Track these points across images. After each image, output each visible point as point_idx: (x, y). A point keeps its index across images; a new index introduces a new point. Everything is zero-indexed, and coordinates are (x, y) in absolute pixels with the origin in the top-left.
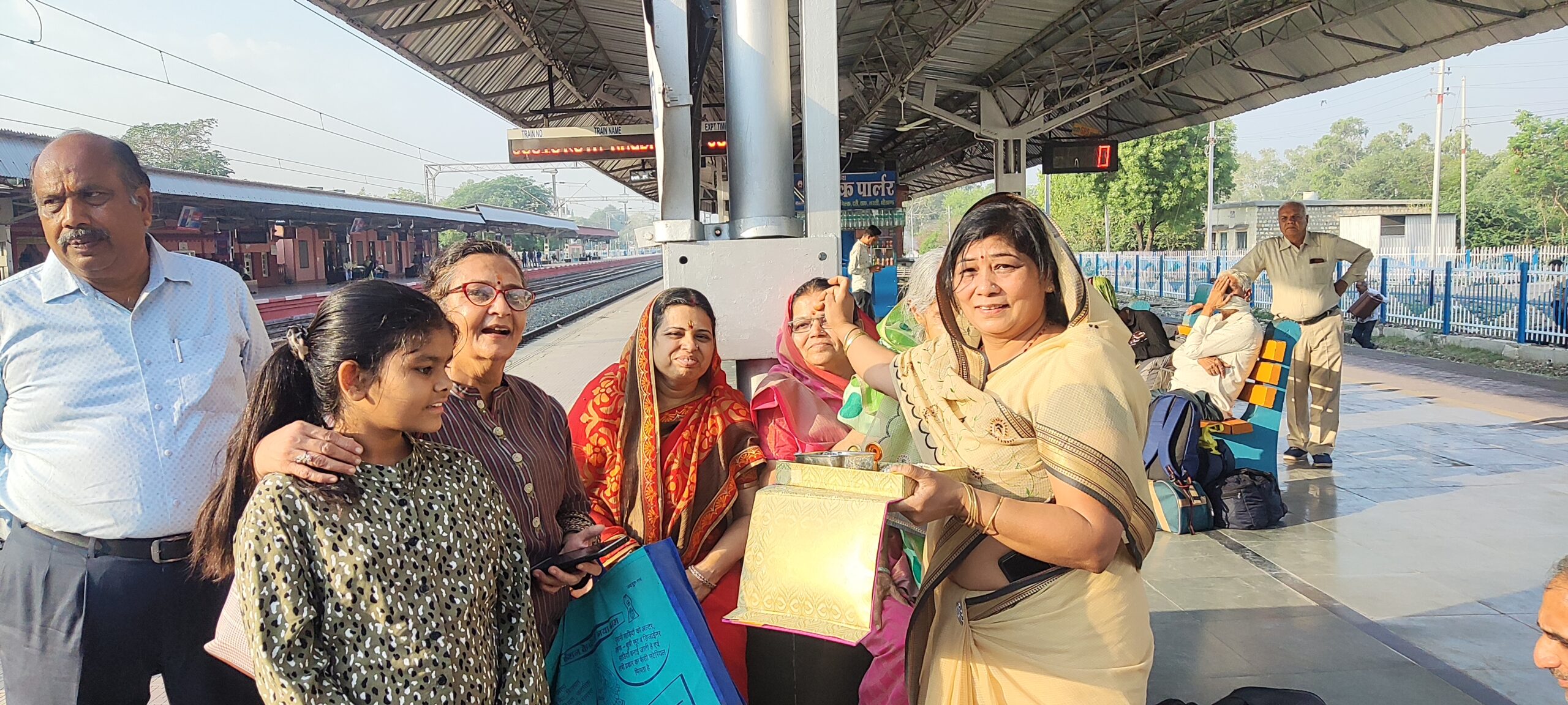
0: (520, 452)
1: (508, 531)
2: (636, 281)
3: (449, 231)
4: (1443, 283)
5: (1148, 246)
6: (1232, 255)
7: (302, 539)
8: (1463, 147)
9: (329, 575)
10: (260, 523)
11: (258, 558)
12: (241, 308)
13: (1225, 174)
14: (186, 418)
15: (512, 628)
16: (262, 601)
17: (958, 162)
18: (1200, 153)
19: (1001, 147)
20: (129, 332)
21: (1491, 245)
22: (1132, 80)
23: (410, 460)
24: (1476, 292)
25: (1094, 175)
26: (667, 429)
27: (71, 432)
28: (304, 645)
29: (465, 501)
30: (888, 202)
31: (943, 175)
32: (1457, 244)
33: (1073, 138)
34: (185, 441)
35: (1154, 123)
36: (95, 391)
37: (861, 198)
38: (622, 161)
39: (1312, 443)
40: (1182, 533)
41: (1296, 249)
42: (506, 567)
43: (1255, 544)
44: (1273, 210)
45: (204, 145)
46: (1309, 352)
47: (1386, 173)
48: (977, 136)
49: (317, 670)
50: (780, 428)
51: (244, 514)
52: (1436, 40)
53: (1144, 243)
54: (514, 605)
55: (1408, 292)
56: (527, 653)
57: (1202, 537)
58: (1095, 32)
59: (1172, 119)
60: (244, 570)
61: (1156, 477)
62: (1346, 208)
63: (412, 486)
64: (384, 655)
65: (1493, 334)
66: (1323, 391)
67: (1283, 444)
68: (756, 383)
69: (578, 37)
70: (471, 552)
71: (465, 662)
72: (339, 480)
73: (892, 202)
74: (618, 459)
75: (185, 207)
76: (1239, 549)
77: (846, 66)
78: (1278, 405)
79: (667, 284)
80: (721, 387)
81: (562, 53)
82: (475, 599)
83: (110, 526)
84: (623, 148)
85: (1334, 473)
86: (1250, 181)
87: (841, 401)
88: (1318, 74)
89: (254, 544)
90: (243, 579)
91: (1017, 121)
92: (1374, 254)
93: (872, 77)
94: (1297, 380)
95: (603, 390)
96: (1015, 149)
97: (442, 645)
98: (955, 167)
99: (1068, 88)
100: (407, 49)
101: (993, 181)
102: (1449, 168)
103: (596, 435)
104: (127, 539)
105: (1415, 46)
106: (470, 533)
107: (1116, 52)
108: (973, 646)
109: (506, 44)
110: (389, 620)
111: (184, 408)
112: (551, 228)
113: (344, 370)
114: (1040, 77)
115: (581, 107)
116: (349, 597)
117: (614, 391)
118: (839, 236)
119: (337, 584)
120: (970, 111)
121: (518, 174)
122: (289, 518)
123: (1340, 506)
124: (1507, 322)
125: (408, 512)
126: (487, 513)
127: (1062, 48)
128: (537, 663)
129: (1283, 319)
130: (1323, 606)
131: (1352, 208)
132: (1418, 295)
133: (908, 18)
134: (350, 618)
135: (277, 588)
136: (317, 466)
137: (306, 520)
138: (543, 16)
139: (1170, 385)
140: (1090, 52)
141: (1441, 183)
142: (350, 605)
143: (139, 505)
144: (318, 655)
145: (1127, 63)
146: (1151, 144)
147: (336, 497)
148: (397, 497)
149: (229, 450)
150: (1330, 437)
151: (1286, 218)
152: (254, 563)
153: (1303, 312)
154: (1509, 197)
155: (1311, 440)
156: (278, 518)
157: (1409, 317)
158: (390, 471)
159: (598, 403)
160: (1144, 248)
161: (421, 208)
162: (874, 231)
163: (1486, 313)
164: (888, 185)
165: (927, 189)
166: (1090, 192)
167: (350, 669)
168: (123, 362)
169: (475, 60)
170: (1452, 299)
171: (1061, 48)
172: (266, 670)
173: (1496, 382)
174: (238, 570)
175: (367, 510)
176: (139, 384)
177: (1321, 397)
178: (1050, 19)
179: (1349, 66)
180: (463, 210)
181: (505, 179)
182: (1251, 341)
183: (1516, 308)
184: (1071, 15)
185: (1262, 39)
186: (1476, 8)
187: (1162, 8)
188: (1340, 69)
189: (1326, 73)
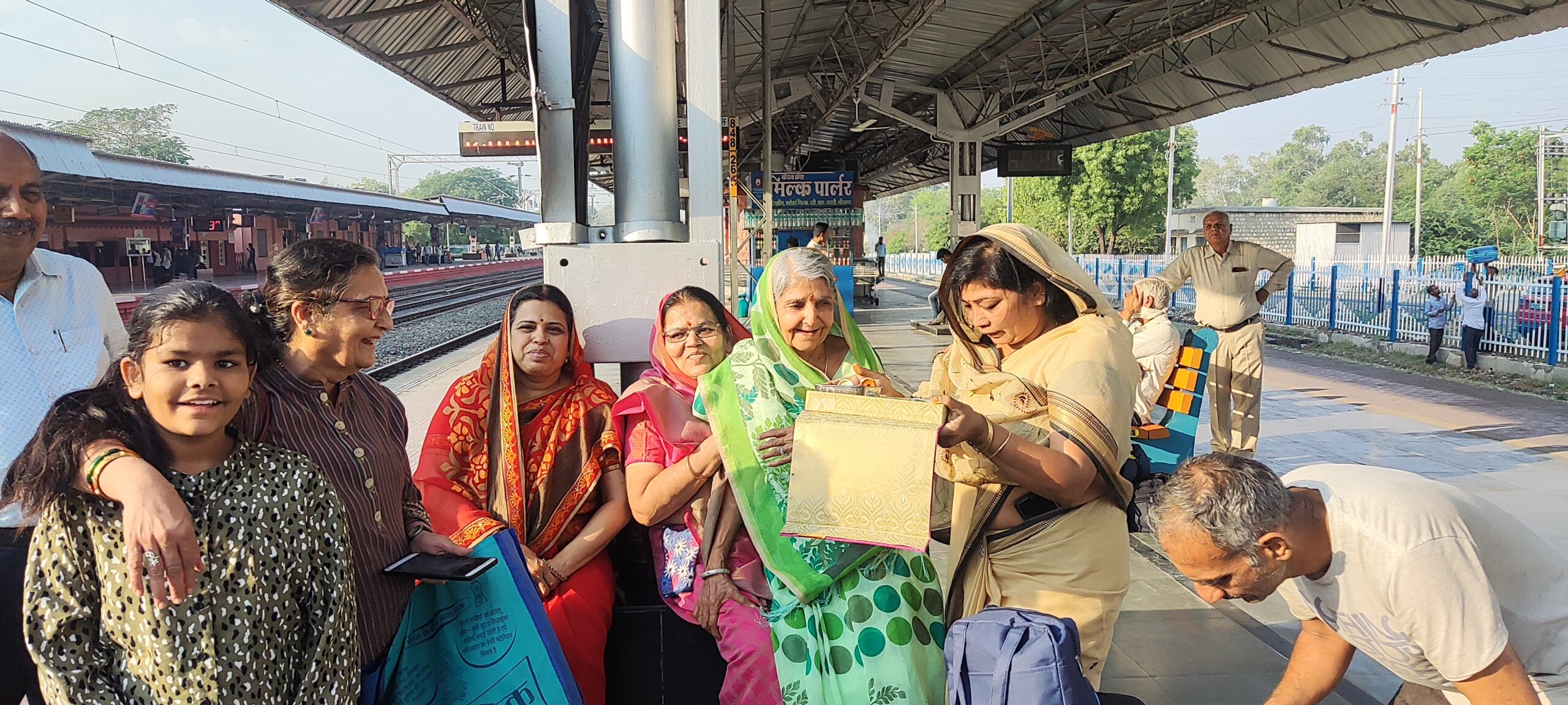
0: (361, 447)
3: (412, 222)
4: (1391, 291)
5: (1110, 249)
8: (1420, 156)
9: (103, 581)
13: (1186, 180)
16: (32, 594)
17: (920, 163)
18: (1162, 158)
19: (957, 149)
21: (1445, 254)
22: (1086, 84)
25: (1058, 179)
26: (527, 417)
28: (79, 641)
30: (846, 202)
31: (907, 176)
32: (1410, 252)
33: (1029, 141)
35: (1110, 128)
37: (818, 197)
39: (1234, 448)
41: (1220, 257)
45: (164, 131)
46: (1230, 359)
47: (1344, 181)
48: (933, 138)
52: (1378, 52)
53: (1106, 247)
55: (1357, 299)
58: (1046, 37)
59: (1126, 125)
62: (1304, 215)
66: (1244, 397)
73: (849, 202)
75: (140, 194)
76: (1147, 552)
78: (1195, 409)
81: (517, 46)
86: (1212, 186)
88: (1266, 84)
91: (971, 125)
93: (830, 77)
94: (1220, 386)
96: (970, 151)
98: (918, 168)
99: (1021, 92)
100: (354, 39)
101: (949, 183)
102: (1404, 177)
103: (460, 424)
105: (1359, 58)
107: (1065, 59)
109: (461, 34)
112: (517, 221)
114: (995, 81)
116: (119, 605)
117: (474, 383)
119: (109, 590)
120: (927, 113)
121: (478, 166)
127: (1015, 53)
129: (1206, 326)
131: (1310, 215)
132: (1366, 302)
133: (861, 20)
138: (495, 8)
140: (1042, 58)
141: (1397, 192)
142: (119, 613)
145: (1076, 69)
146: (1114, 148)
150: (1251, 442)
151: (1210, 226)
153: (1225, 319)
154: (1462, 206)
155: (1233, 445)
157: (1357, 324)
159: (459, 395)
160: (1106, 252)
161: (383, 199)
164: (846, 185)
165: (892, 189)
166: (1054, 195)
169: (426, 52)
170: (1399, 307)
171: (1013, 53)
177: (1242, 404)
178: (1004, 24)
179: (1295, 76)
180: (426, 201)
181: (471, 171)
182: (1168, 345)
184: (1023, 21)
185: (1211, 47)
186: (1414, 20)
187: (1112, 15)
188: (1287, 79)
189: (1273, 82)
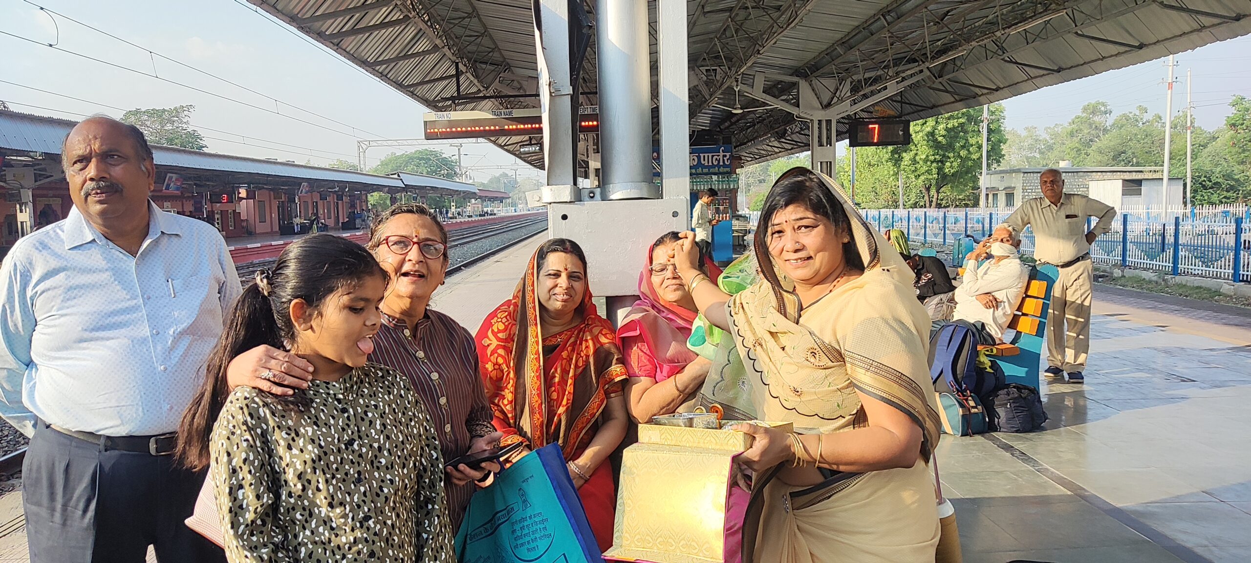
0: (437, 371)
1: (428, 434)
2: (523, 233)
3: (376, 193)
4: (1172, 234)
5: (934, 204)
6: (1002, 211)
7: (264, 439)
8: (1189, 124)
9: (284, 469)
10: (231, 426)
11: (229, 454)
12: (219, 256)
13: (996, 147)
14: (178, 341)
15: (428, 513)
16: (231, 489)
17: (781, 137)
18: (976, 130)
19: (816, 125)
20: (133, 273)
21: (1212, 204)
22: (921, 71)
23: (351, 376)
24: (1199, 241)
25: (890, 148)
26: (550, 351)
27: (87, 351)
28: (264, 523)
29: (394, 409)
30: (726, 170)
31: (769, 148)
32: (1183, 202)
33: (873, 118)
34: (177, 359)
35: (939, 106)
36: (106, 319)
37: (703, 166)
38: (513, 137)
39: (1068, 363)
40: (962, 436)
41: (1054, 207)
42: (425, 464)
43: (1022, 444)
44: (1035, 175)
45: (185, 126)
46: (1065, 290)
47: (1126, 146)
48: (797, 117)
49: (273, 544)
50: (642, 351)
51: (219, 419)
52: (1167, 39)
53: (931, 202)
54: (431, 494)
55: (1145, 241)
56: (440, 533)
57: (979, 438)
58: (892, 33)
59: (953, 102)
60: (217, 463)
61: (941, 390)
62: (1094, 174)
63: (352, 396)
64: (326, 533)
65: (1213, 275)
66: (1076, 321)
67: (1044, 364)
68: (622, 316)
69: (479, 40)
70: (397, 451)
71: (390, 539)
72: (295, 392)
73: (728, 169)
74: (512, 375)
75: (169, 175)
76: (1008, 448)
77: (694, 61)
78: (1040, 333)
79: (551, 235)
80: (593, 316)
81: (466, 52)
82: (398, 490)
83: (117, 426)
84: (514, 127)
85: (1085, 387)
86: (1016, 151)
87: (691, 330)
88: (1072, 67)
89: (226, 443)
90: (217, 471)
91: (828, 105)
92: (1117, 211)
93: (713, 70)
94: (1056, 312)
95: (500, 320)
96: (827, 127)
97: (373, 526)
98: (779, 142)
99: (870, 78)
100: (345, 50)
101: (809, 152)
102: (1177, 142)
103: (496, 355)
104: (131, 436)
105: (1150, 44)
106: (396, 436)
107: (908, 50)
108: (797, 531)
109: (422, 45)
110: (331, 505)
111: (176, 332)
112: (457, 191)
113: (295, 306)
114: (847, 70)
115: (481, 95)
116: (299, 486)
117: (508, 320)
118: (689, 198)
119: (290, 476)
120: (791, 97)
121: (431, 148)
122: (254, 422)
123: (1090, 414)
124: (1225, 265)
125: (348, 418)
126: (411, 420)
127: (865, 47)
128: (448, 541)
129: (1044, 264)
130: (1076, 494)
131: (1099, 174)
132: (1152, 244)
133: (742, 24)
134: (300, 503)
135: (243, 479)
136: (277, 381)
137: (267, 424)
138: (451, 23)
139: (953, 316)
140: (888, 50)
141: (1171, 154)
142: (300, 493)
143: (141, 409)
144: (275, 532)
145: (918, 59)
146: (937, 122)
147: (292, 406)
148: (340, 406)
149: (209, 366)
150: (1082, 358)
151: (1046, 182)
152: (225, 459)
153: (1060, 258)
154: (1226, 165)
155: (1066, 361)
156: (245, 423)
157: (1145, 261)
158: (334, 386)
159: (496, 330)
160: (930, 206)
161: (354, 175)
162: (712, 193)
163: (1208, 258)
164: (725, 156)
165: (756, 159)
166: (887, 161)
167: (299, 544)
168: (128, 297)
169: (398, 59)
170: (1180, 247)
171: (863, 47)
172: (233, 544)
173: (1215, 314)
174: (213, 463)
175: (316, 416)
176: (140, 314)
177: (1074, 327)
178: (856, 24)
179: (1096, 60)
180: (387, 176)
181: (420, 152)
182: (1018, 280)
183: (1232, 254)
184: (873, 20)
185: (1026, 39)
186: (1198, 12)
187: (946, 14)
188: (1089, 62)
189: (1078, 66)
